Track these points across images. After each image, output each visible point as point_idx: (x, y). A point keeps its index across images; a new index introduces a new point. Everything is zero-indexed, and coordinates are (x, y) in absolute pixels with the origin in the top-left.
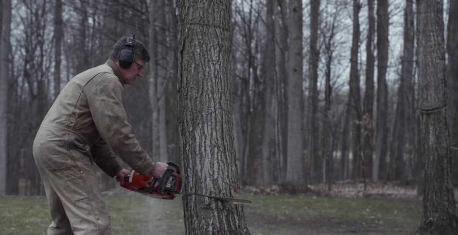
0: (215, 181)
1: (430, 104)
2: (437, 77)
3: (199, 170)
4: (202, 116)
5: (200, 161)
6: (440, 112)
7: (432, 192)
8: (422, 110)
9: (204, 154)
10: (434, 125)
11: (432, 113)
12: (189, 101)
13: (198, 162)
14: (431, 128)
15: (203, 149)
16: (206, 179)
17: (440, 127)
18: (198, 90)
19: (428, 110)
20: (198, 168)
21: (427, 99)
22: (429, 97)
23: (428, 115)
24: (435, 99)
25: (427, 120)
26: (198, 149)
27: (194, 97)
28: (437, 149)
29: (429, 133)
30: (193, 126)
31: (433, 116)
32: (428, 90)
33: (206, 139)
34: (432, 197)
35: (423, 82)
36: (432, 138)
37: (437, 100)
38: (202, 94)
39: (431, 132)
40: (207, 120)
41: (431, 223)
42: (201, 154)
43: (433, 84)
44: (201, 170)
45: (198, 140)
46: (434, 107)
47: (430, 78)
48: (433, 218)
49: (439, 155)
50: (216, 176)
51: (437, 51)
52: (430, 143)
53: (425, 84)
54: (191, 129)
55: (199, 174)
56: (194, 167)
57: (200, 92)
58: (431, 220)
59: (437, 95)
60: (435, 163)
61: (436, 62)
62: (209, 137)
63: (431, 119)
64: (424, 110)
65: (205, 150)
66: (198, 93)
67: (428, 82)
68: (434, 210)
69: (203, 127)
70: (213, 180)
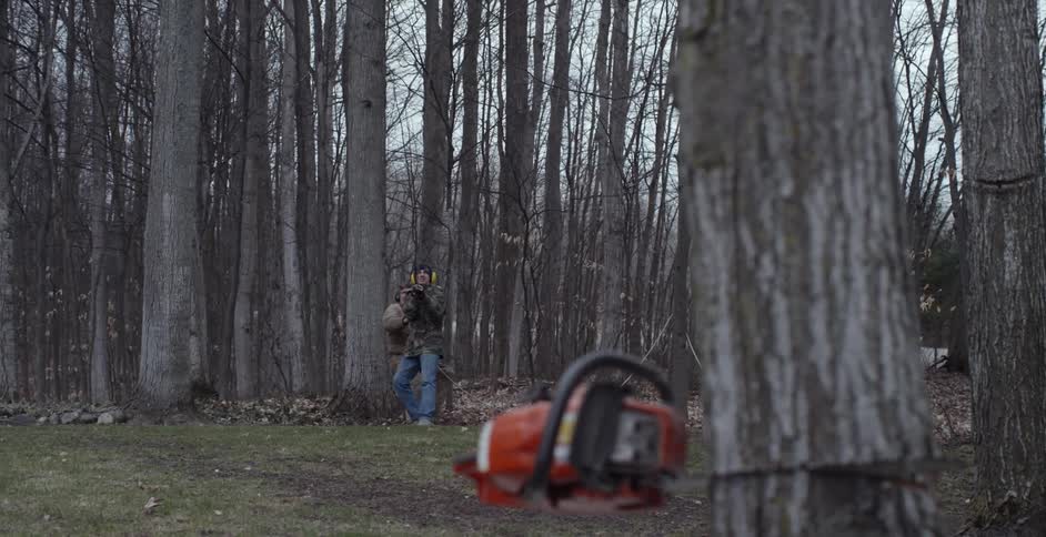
0: (886, 410)
1: (1009, 164)
2: (1026, 88)
3: (823, 364)
4: (834, 134)
5: (830, 324)
6: (1033, 187)
7: (1014, 416)
8: (981, 181)
9: (841, 293)
10: (1018, 224)
11: (1012, 191)
12: (775, 73)
13: (819, 328)
14: (1010, 233)
15: (837, 274)
16: (852, 400)
17: (1033, 230)
18: (814, 23)
19: (999, 183)
20: (821, 352)
21: (998, 149)
22: (1004, 145)
23: (999, 194)
24: (1020, 150)
25: (998, 210)
26: (817, 270)
27: (800, 52)
28: (1025, 294)
29: (1002, 247)
30: (796, 175)
31: (1016, 197)
32: (1002, 125)
33: (847, 230)
34: (1012, 430)
35: (983, 102)
36: (1011, 263)
37: (1025, 154)
38: (830, 41)
39: (1010, 244)
40: (851, 150)
41: (1013, 506)
42: (830, 293)
43: (1014, 107)
44: (833, 364)
45: (818, 235)
46: (1020, 172)
47: (1007, 91)
48: (1019, 491)
49: (1031, 311)
50: (889, 387)
51: (1025, 12)
52: (1007, 277)
53: (989, 108)
54: (787, 189)
55: (825, 380)
56: (798, 353)
57: (823, 34)
58: (1011, 497)
59: (1025, 141)
60: (1022, 333)
61: (1022, 44)
62: (858, 226)
63: (1010, 208)
64: (990, 183)
65: (848, 280)
66: (814, 36)
67: (1001, 102)
68: (1020, 467)
69: (837, 184)
70: (880, 406)
